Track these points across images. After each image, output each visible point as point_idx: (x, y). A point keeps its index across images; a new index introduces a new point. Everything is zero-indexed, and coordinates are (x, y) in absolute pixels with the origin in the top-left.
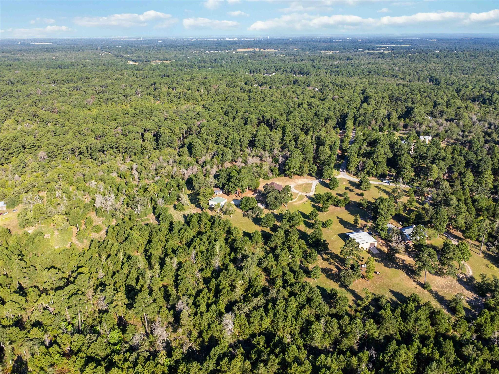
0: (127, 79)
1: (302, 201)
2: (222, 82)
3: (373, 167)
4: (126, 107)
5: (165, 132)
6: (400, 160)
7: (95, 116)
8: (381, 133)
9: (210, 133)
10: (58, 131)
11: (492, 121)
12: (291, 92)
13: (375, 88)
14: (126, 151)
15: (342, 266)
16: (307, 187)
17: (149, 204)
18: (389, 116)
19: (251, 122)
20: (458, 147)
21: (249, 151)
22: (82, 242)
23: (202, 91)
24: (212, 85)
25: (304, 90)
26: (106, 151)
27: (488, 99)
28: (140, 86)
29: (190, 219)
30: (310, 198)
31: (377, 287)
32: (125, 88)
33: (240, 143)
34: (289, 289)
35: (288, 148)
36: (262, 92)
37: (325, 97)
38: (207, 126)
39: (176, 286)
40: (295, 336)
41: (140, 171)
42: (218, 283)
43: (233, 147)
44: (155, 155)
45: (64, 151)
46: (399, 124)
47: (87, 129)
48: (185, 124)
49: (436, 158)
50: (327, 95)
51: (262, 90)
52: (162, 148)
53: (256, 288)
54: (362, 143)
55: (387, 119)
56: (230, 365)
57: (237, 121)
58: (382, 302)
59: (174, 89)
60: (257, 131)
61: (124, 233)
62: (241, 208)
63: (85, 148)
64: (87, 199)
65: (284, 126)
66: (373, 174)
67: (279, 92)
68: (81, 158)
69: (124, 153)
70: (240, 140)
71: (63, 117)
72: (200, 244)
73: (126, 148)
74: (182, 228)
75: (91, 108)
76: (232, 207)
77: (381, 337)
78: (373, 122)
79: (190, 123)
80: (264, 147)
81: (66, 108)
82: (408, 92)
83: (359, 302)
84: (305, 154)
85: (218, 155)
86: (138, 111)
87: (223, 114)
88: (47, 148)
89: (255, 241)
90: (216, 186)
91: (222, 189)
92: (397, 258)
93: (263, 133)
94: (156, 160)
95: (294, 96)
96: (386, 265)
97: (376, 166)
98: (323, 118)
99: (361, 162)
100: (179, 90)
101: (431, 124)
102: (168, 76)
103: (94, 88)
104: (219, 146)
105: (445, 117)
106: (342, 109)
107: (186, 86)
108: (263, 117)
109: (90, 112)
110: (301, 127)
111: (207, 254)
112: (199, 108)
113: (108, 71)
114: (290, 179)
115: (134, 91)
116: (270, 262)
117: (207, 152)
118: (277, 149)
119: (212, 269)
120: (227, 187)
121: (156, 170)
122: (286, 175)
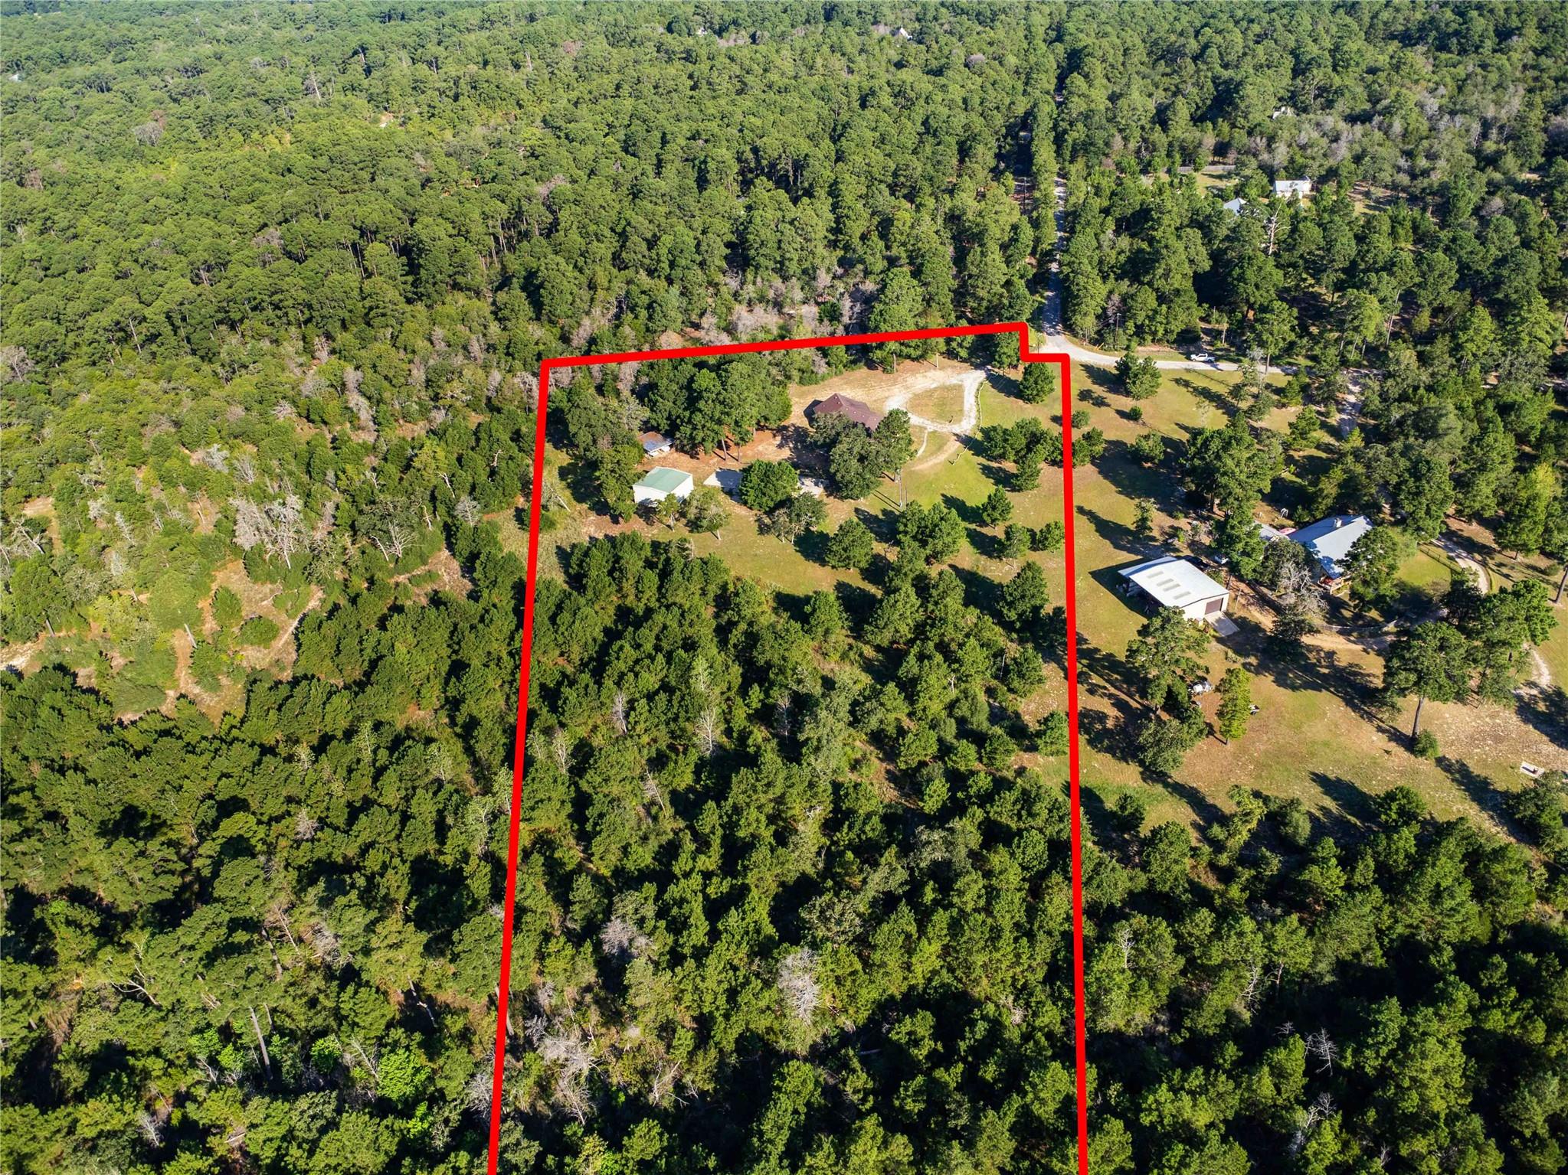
0: (266, 36)
1: (942, 457)
2: (590, 28)
3: (1155, 312)
4: (280, 144)
5: (432, 231)
6: (1242, 278)
7: (179, 190)
8: (1146, 181)
9: (592, 228)
10: (55, 258)
11: (1490, 112)
12: (825, 49)
13: (1093, 16)
14: (310, 317)
15: (1131, 696)
16: (946, 403)
17: (428, 518)
18: (1162, 118)
19: (719, 171)
20: (1406, 212)
21: (733, 284)
22: (215, 687)
23: (529, 68)
24: (559, 41)
25: (865, 38)
26: (241, 321)
27: (1456, 33)
28: (315, 60)
29: (580, 566)
30: (968, 442)
31: (1261, 766)
32: (263, 71)
33: (699, 258)
34: (979, 814)
35: (862, 261)
36: (732, 59)
37: (943, 61)
38: (576, 202)
39: (585, 838)
40: (1031, 995)
41: (372, 392)
42: (729, 817)
43: (677, 273)
44: (414, 326)
45: (88, 335)
46: (1200, 144)
47: (156, 241)
48: (498, 196)
49: (1363, 266)
50: (946, 52)
51: (729, 49)
52: (435, 296)
53: (864, 823)
54: (1102, 224)
55: (1158, 127)
56: (845, 1166)
57: (669, 171)
58: (1296, 828)
59: (434, 64)
60: (749, 208)
61: (361, 642)
62: (745, 503)
63: (163, 318)
64: (204, 517)
65: (836, 183)
66: (1154, 333)
67: (786, 52)
68: (154, 354)
69: (306, 322)
70: (698, 245)
71: (63, 201)
72: (637, 662)
73: (310, 307)
74: (559, 607)
75: (161, 158)
76: (718, 504)
77: (1323, 967)
78: (1118, 141)
79: (515, 193)
80: (782, 263)
81: (71, 167)
82: (1198, 24)
83: (1217, 831)
84: (925, 284)
85: (632, 309)
86: (325, 158)
87: (617, 148)
88: (27, 329)
89: (820, 630)
90: (647, 427)
91: (670, 434)
92: (1308, 648)
93: (771, 214)
94: (421, 344)
95: (838, 63)
96: (1281, 681)
97: (1164, 307)
98: (952, 140)
99: (1116, 298)
100: (451, 69)
101: (1303, 138)
102: (403, 18)
103: (155, 80)
104: (630, 273)
105: (1342, 106)
106: (1007, 101)
107: (473, 51)
108: (755, 150)
109: (156, 173)
110: (890, 180)
111: (670, 701)
112: (533, 133)
113: (195, 12)
114: (885, 376)
115: (297, 82)
116: (893, 709)
117: (592, 300)
118: (829, 270)
119: (693, 757)
120: (686, 430)
121: (428, 383)
122: (871, 365)
